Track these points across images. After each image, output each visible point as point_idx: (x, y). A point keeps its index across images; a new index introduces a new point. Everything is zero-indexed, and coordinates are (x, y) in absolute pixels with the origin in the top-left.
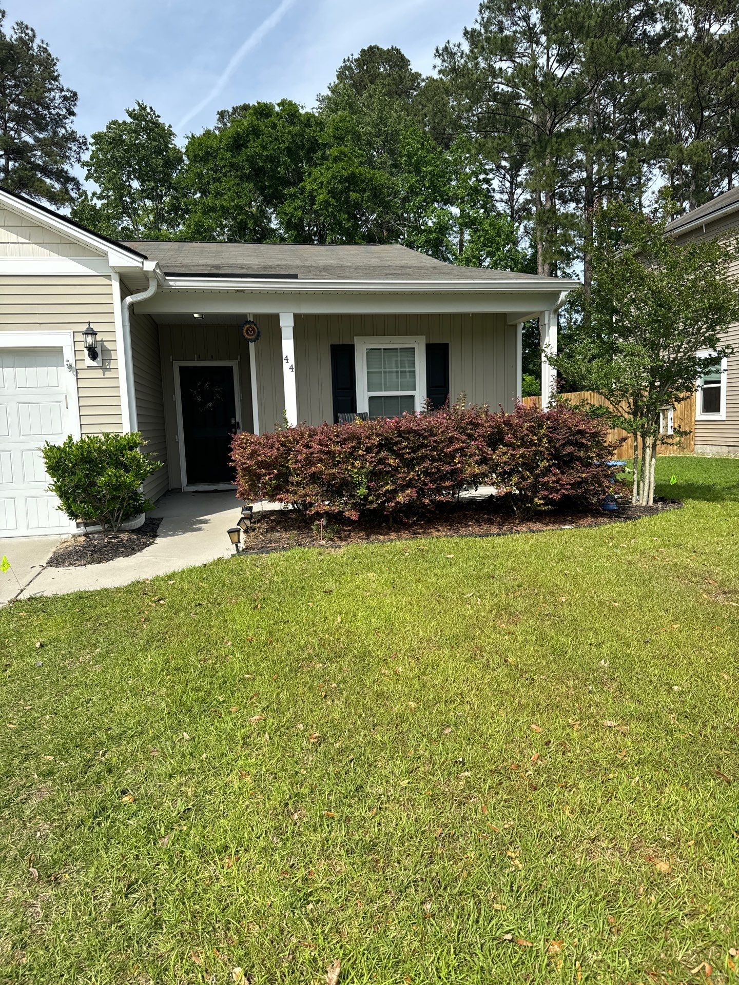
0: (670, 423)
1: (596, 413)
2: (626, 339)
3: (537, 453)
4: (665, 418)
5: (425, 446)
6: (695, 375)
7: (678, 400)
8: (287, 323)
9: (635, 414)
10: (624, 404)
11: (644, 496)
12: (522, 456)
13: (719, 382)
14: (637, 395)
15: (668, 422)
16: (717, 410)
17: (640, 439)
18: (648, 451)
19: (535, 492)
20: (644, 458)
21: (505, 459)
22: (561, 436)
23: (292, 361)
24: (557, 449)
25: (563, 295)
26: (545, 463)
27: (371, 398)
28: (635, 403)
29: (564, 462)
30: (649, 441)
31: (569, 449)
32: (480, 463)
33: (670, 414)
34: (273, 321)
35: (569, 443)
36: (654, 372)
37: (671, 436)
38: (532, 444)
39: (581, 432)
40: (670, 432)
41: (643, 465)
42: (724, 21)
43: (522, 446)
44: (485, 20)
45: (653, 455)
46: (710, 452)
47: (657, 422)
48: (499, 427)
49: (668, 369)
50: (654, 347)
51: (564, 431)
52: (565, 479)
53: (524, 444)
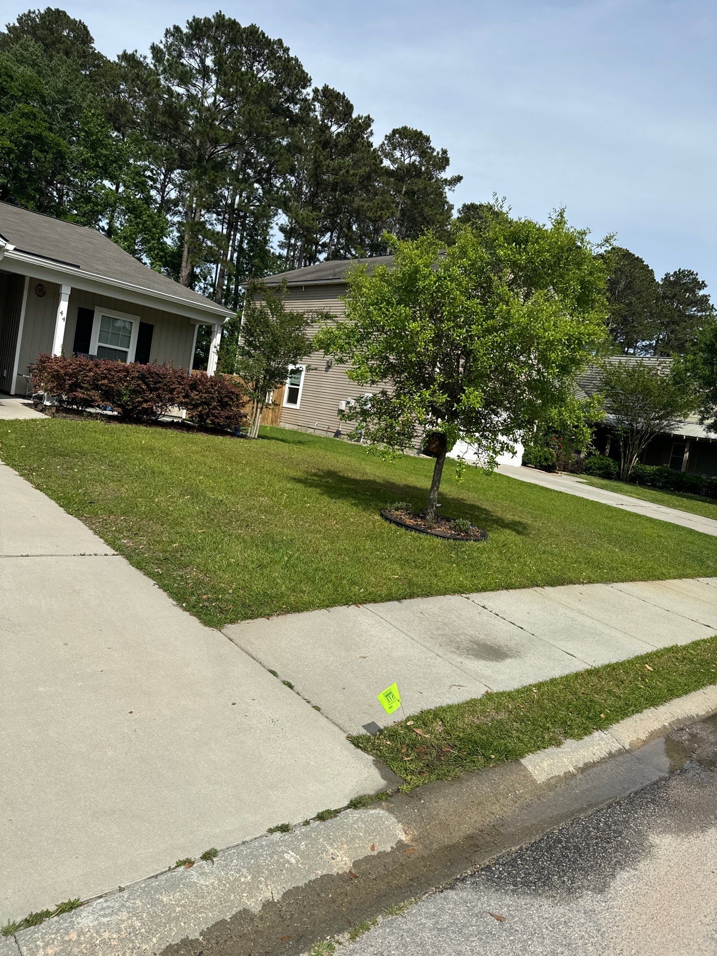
0: (271, 398)
1: (236, 385)
2: (255, 351)
3: (213, 398)
4: (269, 395)
5: (161, 382)
6: (286, 377)
7: (276, 388)
8: (66, 291)
9: (255, 390)
10: (250, 384)
11: (254, 432)
12: (205, 398)
13: (299, 385)
14: (258, 381)
15: (270, 397)
16: (295, 402)
17: (256, 404)
18: (259, 410)
19: (208, 417)
20: (256, 414)
21: (197, 397)
22: (224, 392)
23: (65, 315)
24: (221, 398)
25: (227, 319)
26: (215, 404)
27: (99, 347)
28: (256, 384)
29: (224, 405)
30: (260, 405)
31: (226, 399)
32: (184, 397)
33: (272, 394)
34: (58, 287)
35: (227, 396)
36: (267, 371)
37: (270, 405)
38: (210, 393)
39: (232, 392)
40: (270, 402)
41: (255, 417)
42: (341, 125)
43: (206, 393)
44: (169, 43)
45: (261, 413)
46: (288, 427)
47: (265, 396)
48: (196, 382)
49: (274, 372)
50: (269, 359)
51: (225, 390)
52: (222, 413)
53: (207, 392)
